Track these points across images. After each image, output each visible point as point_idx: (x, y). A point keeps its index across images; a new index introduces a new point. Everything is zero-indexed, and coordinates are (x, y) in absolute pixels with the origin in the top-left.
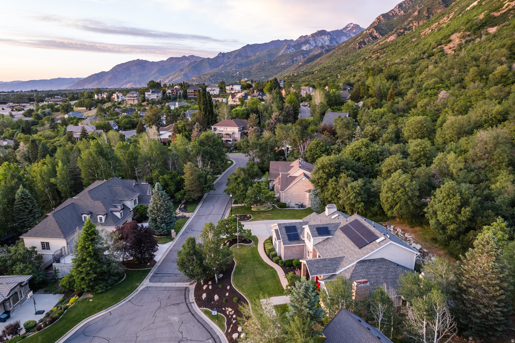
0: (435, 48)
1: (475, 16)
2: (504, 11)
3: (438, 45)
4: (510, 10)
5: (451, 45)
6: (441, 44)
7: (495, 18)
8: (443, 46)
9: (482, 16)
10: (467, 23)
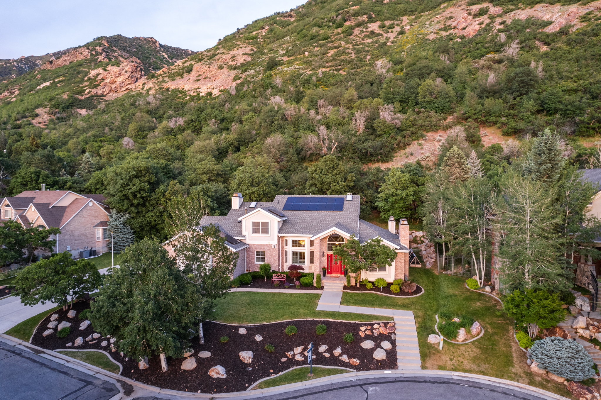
0: (19, 120)
1: (57, 95)
2: (87, 96)
3: (23, 117)
4: (93, 96)
5: (40, 119)
6: (26, 117)
7: (80, 101)
8: (29, 119)
9: (65, 96)
10: (50, 100)
